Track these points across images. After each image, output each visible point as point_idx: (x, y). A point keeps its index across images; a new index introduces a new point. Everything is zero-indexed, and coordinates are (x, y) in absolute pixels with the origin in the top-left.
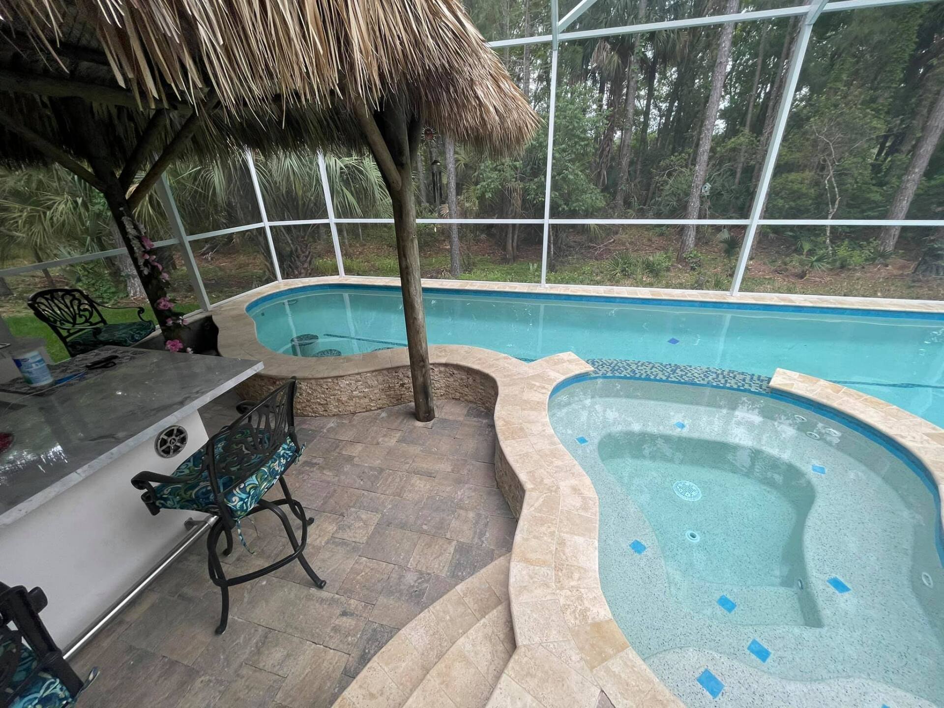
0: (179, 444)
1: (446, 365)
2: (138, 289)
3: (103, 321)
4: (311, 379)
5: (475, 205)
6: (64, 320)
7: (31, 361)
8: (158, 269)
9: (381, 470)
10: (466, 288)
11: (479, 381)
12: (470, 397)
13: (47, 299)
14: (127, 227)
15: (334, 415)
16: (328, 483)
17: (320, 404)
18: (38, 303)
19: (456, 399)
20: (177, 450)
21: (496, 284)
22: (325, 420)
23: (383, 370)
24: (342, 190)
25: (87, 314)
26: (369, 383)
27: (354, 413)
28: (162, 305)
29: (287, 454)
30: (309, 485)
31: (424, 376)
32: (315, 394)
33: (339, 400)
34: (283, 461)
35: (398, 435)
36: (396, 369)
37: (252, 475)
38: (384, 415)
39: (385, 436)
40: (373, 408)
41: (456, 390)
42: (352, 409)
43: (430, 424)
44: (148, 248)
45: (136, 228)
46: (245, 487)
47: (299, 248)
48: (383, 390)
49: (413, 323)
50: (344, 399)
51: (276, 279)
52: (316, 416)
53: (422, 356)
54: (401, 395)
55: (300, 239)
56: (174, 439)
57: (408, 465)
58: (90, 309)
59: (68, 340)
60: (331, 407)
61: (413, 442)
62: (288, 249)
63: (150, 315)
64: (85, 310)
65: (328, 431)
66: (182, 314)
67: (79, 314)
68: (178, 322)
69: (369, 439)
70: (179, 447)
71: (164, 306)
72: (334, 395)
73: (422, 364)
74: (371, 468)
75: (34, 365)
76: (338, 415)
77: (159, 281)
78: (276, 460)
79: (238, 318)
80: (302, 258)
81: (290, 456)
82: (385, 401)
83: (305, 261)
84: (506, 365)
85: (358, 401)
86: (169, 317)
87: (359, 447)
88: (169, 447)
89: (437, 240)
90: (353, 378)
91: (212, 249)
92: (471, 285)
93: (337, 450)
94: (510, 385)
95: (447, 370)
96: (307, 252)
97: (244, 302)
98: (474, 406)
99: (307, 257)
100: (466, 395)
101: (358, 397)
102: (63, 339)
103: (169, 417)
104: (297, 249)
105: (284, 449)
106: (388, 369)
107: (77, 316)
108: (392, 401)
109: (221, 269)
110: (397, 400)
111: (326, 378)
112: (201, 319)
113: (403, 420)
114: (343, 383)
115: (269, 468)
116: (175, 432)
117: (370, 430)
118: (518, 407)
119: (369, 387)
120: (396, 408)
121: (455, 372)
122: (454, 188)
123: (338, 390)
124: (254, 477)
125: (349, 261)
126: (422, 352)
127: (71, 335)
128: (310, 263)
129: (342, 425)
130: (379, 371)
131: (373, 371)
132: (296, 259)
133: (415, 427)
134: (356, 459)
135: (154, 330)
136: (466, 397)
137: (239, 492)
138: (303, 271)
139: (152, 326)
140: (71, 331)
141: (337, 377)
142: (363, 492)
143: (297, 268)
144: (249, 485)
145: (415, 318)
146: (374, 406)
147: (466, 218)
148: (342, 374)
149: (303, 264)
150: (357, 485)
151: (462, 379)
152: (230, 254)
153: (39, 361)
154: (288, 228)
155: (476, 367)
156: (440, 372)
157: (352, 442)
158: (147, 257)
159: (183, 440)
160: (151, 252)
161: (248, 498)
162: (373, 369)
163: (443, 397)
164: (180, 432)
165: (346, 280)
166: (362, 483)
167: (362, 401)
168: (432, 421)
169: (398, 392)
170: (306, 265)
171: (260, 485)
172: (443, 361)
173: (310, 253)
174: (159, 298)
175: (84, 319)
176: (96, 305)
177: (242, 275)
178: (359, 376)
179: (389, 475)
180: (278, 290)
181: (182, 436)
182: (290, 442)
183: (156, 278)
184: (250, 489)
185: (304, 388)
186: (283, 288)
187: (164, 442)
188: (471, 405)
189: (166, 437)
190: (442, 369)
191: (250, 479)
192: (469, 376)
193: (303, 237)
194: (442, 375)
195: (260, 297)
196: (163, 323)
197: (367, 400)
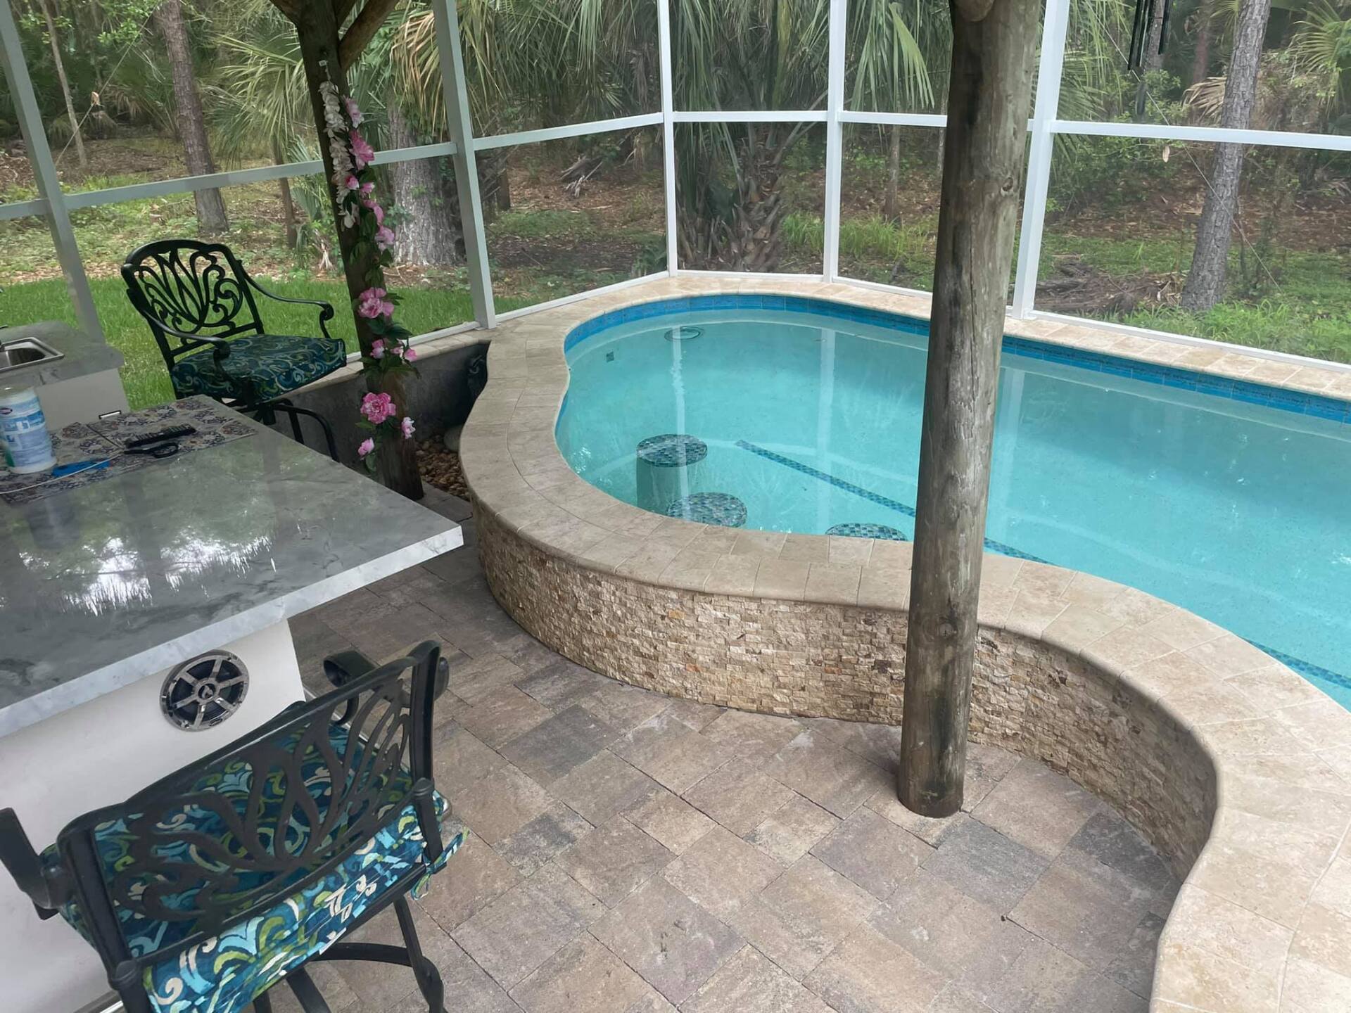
0: (219, 700)
1: (1041, 645)
2: (412, 249)
3: (258, 325)
4: (626, 579)
5: (1325, 81)
6: (183, 314)
7: (17, 414)
8: (374, 218)
9: (729, 940)
10: (1213, 369)
11: (1153, 740)
12: (1109, 781)
13: (161, 262)
14: (328, 107)
15: (669, 695)
16: (574, 916)
17: (638, 653)
18: (142, 269)
19: (1054, 766)
20: (214, 715)
21: (1332, 371)
22: (642, 701)
23: (834, 605)
24: (891, 26)
25: (229, 303)
26: (781, 633)
27: (722, 707)
28: (366, 305)
29: (386, 866)
30: (526, 901)
31: (945, 671)
32: (630, 623)
33: (688, 658)
34: (365, 886)
35: (824, 828)
36: (871, 612)
37: (247, 918)
38: (803, 740)
39: (782, 817)
40: (778, 709)
41: (1061, 739)
42: (719, 692)
43: (936, 827)
44: (360, 162)
45: (344, 111)
46: (214, 954)
47: (753, 185)
48: (818, 663)
49: (943, 492)
50: (703, 658)
51: (663, 265)
52: (623, 683)
53: (950, 605)
54: (872, 694)
55: (762, 162)
56: (212, 687)
57: (814, 957)
58: (237, 293)
59: (177, 359)
60: (665, 669)
61: (858, 877)
62: (731, 186)
63: (343, 325)
64: (227, 295)
65: (637, 740)
66: (406, 334)
67: (214, 302)
68: (395, 351)
69: (733, 810)
70: (220, 709)
71: (371, 308)
72: (677, 640)
73: (946, 629)
74: (702, 916)
75: (19, 424)
76: (678, 696)
77: (374, 247)
78: (339, 883)
79: (538, 360)
80: (756, 215)
81: (394, 872)
82: (816, 696)
83: (762, 222)
84: (1280, 716)
85: (739, 675)
86: (378, 337)
87: (697, 827)
88: (196, 703)
89: (1169, 188)
90: (736, 606)
91: (587, 167)
92: (1231, 362)
93: (636, 815)
94: (1272, 816)
95: (1043, 661)
96: (772, 198)
97: (570, 316)
98: (1116, 815)
99: (768, 210)
100: (1095, 767)
101: (742, 663)
102: (168, 355)
103: (162, 648)
104: (748, 187)
105: (380, 849)
106: (845, 607)
107: (211, 306)
108: (842, 704)
109: (594, 219)
110: (858, 706)
111: (663, 587)
112: (466, 348)
113: (855, 780)
114: (708, 613)
115: (310, 904)
116: (216, 669)
117: (747, 780)
118: (1278, 931)
119: (779, 644)
120: (849, 730)
121: (1070, 677)
122: (1261, 23)
123: (691, 628)
124: (253, 926)
125: (890, 227)
126: (956, 592)
127: (186, 347)
128: (773, 228)
129: (676, 733)
130: (819, 605)
131: (797, 602)
132: (742, 214)
133: (883, 822)
134: (676, 865)
135: (343, 363)
136: (1092, 775)
137: (193, 966)
138: (751, 247)
139: (340, 353)
140: (189, 341)
141: (693, 593)
142: (652, 995)
143: (739, 236)
144: (227, 949)
145: (951, 479)
146: (784, 704)
147: (1283, 126)
148: (707, 590)
149: (755, 230)
150: (642, 962)
151: (1089, 709)
152: (621, 183)
153: (31, 417)
154: (738, 130)
155: (1152, 687)
156: (1017, 662)
157: (684, 803)
158: (355, 185)
159: (235, 694)
160: (363, 174)
161: (209, 993)
162: (797, 594)
163: (1012, 745)
164: (231, 670)
165: (839, 290)
166: (660, 958)
167: (751, 679)
168: (946, 822)
169: (865, 683)
170: (762, 233)
171: (260, 959)
172: (1035, 627)
173: (777, 200)
174: (367, 288)
175: (221, 315)
176: (252, 288)
177: (632, 238)
178: (754, 606)
179: (747, 968)
180: (658, 298)
181: (232, 682)
182: (409, 827)
183: (368, 239)
184: (227, 965)
185: (606, 597)
186: (676, 293)
187: (183, 689)
188: (1103, 807)
189: (190, 679)
190: (1026, 653)
191: (239, 930)
192: (1117, 708)
193: (770, 157)
194: (1021, 673)
195: (609, 309)
196: (366, 349)
197: (765, 680)
